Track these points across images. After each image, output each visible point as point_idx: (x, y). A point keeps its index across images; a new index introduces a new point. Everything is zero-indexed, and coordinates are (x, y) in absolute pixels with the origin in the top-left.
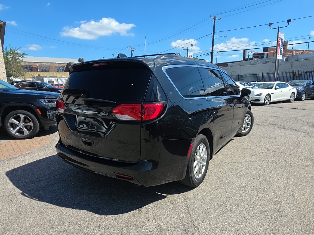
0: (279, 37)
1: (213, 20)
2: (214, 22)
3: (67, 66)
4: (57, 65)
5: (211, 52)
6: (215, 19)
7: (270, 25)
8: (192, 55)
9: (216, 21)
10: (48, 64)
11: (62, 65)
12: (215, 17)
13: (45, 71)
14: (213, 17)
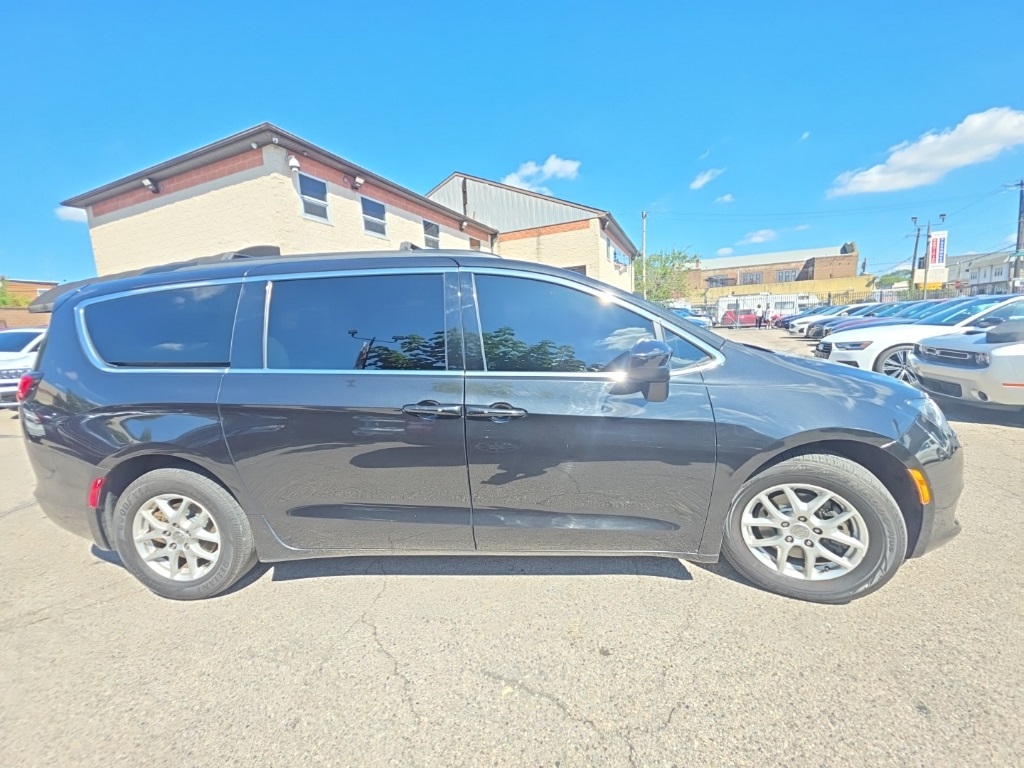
3: (805, 267)
4: (781, 267)
10: (759, 268)
11: (793, 265)
13: (752, 282)
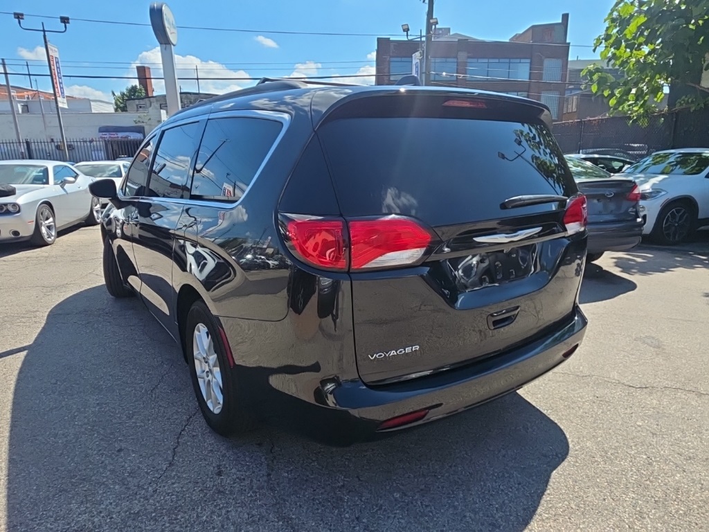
0: (50, 53)
7: (18, 16)
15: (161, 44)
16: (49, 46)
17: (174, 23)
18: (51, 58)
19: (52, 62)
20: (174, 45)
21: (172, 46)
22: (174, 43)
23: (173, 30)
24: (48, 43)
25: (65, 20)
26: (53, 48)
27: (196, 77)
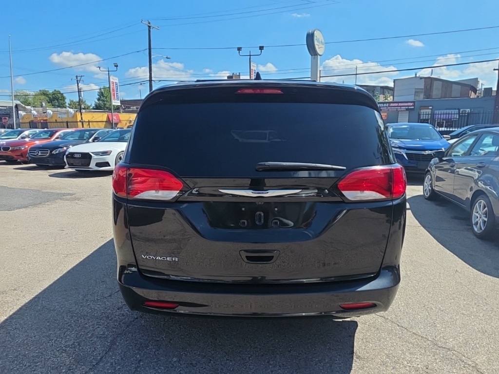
0: (251, 68)
1: (148, 28)
2: (149, 31)
5: (148, 79)
6: (149, 27)
7: (239, 49)
8: (117, 81)
9: (151, 30)
12: (149, 23)
14: (147, 23)
15: (312, 55)
16: (251, 64)
17: (323, 41)
18: (251, 71)
19: (252, 73)
20: (320, 55)
21: (319, 56)
22: (320, 54)
23: (321, 45)
24: (251, 62)
25: (261, 48)
26: (254, 65)
27: (355, 73)
